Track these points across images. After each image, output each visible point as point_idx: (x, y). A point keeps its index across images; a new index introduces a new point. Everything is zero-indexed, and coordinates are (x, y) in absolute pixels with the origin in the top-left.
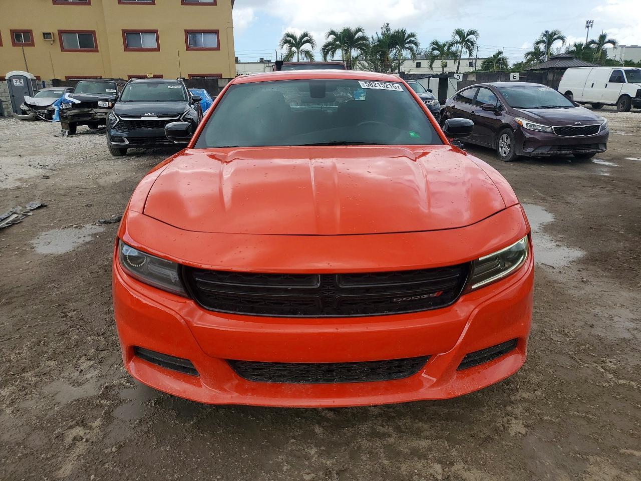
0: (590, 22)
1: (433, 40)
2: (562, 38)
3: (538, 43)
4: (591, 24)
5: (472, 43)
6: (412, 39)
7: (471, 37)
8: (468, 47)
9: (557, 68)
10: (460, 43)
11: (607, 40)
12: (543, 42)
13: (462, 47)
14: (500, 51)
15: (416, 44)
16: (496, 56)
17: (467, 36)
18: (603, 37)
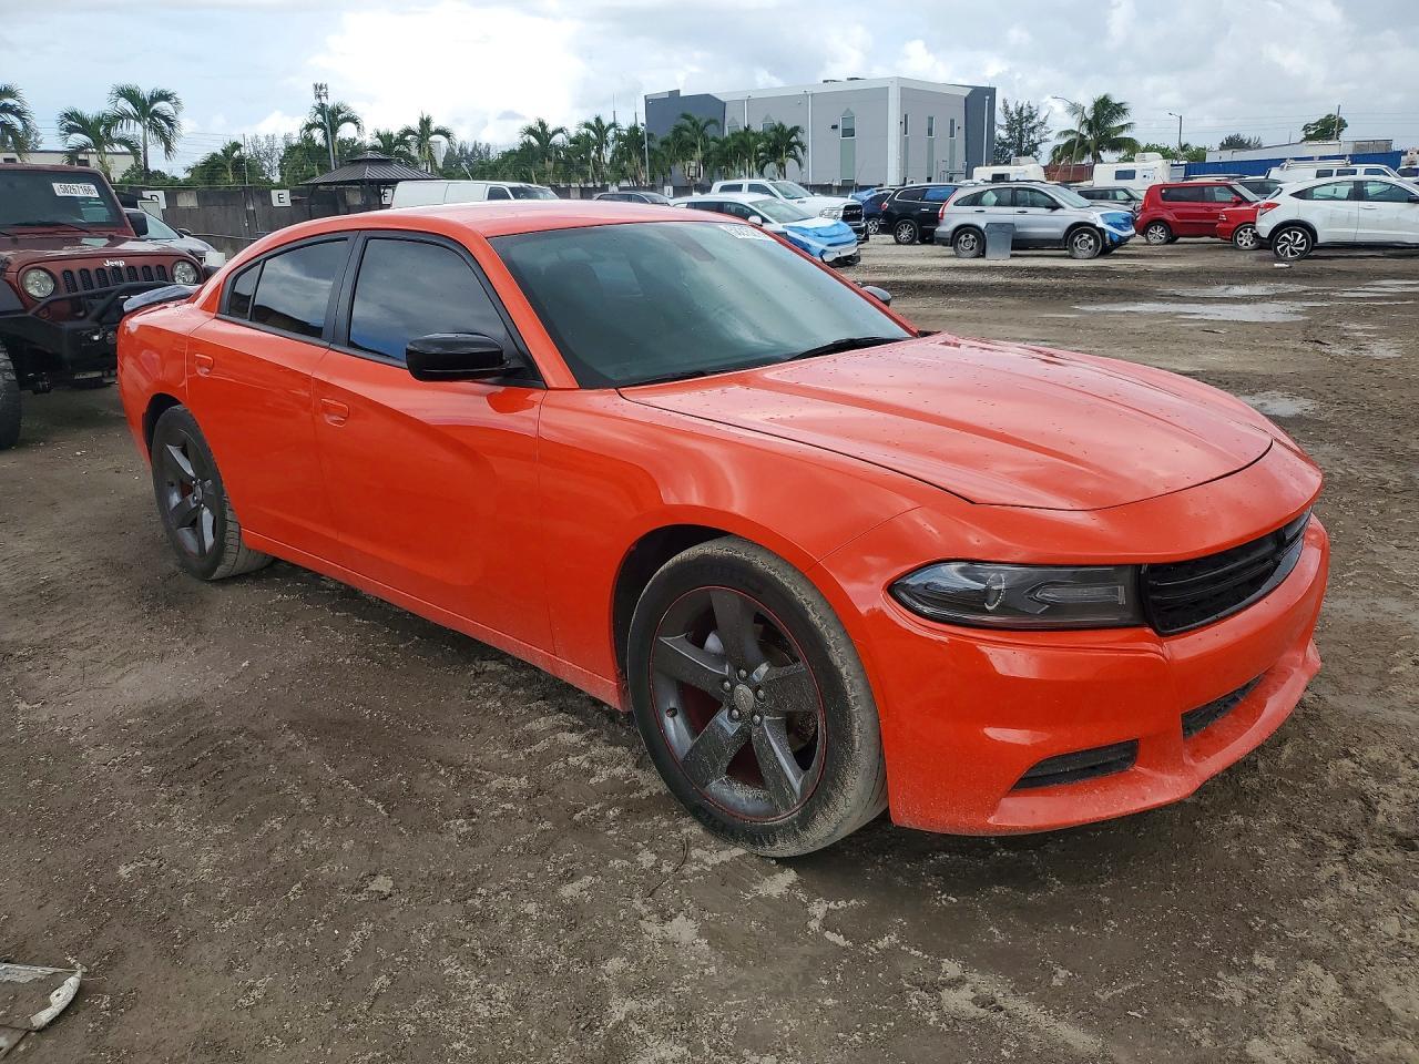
0: (321, 88)
1: (66, 107)
2: (354, 121)
3: (309, 127)
4: (324, 90)
5: (166, 119)
6: (10, 101)
7: (160, 106)
8: (158, 131)
9: (371, 182)
10: (137, 119)
11: (433, 128)
12: (320, 125)
13: (144, 127)
14: (234, 140)
15: (19, 114)
16: (227, 152)
17: (151, 105)
18: (425, 123)
